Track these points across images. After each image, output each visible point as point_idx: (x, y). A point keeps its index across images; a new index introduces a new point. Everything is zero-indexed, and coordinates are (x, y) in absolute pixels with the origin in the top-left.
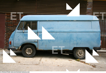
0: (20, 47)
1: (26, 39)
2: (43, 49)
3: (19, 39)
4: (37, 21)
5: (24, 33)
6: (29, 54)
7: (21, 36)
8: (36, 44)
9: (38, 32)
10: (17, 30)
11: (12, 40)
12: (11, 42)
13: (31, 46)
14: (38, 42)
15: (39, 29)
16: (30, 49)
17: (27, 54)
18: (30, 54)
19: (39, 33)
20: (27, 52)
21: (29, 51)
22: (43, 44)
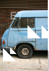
0: (15, 47)
1: (22, 38)
2: (41, 50)
3: (14, 38)
4: (35, 17)
5: (20, 32)
6: (25, 55)
7: (16, 35)
8: (33, 44)
9: (36, 30)
10: (11, 28)
11: (6, 39)
12: (4, 42)
13: (27, 45)
14: (35, 42)
15: (37, 27)
16: (26, 49)
17: (23, 54)
18: (27, 54)
19: (38, 31)
20: (23, 53)
21: (26, 51)
22: (41, 43)
